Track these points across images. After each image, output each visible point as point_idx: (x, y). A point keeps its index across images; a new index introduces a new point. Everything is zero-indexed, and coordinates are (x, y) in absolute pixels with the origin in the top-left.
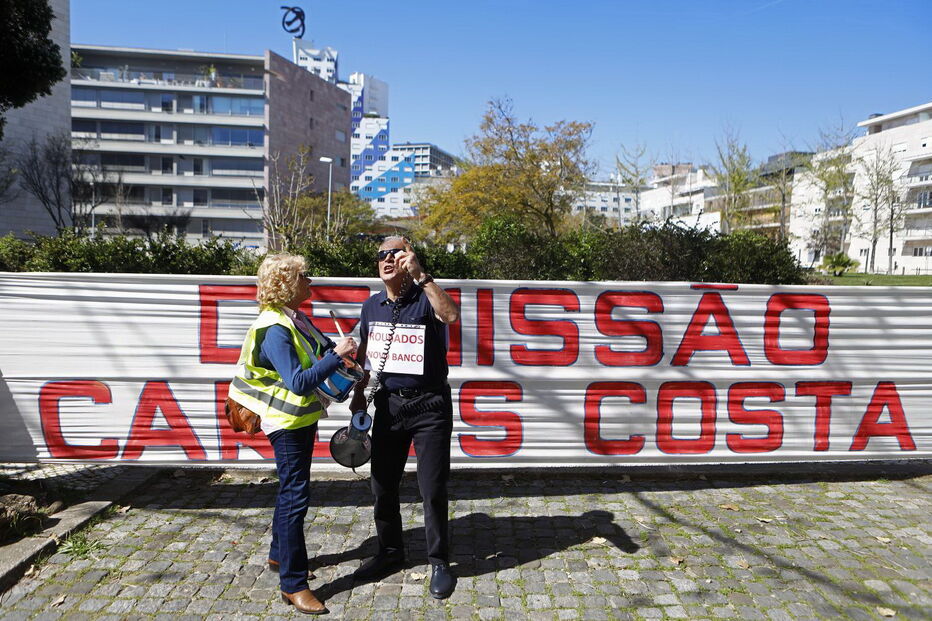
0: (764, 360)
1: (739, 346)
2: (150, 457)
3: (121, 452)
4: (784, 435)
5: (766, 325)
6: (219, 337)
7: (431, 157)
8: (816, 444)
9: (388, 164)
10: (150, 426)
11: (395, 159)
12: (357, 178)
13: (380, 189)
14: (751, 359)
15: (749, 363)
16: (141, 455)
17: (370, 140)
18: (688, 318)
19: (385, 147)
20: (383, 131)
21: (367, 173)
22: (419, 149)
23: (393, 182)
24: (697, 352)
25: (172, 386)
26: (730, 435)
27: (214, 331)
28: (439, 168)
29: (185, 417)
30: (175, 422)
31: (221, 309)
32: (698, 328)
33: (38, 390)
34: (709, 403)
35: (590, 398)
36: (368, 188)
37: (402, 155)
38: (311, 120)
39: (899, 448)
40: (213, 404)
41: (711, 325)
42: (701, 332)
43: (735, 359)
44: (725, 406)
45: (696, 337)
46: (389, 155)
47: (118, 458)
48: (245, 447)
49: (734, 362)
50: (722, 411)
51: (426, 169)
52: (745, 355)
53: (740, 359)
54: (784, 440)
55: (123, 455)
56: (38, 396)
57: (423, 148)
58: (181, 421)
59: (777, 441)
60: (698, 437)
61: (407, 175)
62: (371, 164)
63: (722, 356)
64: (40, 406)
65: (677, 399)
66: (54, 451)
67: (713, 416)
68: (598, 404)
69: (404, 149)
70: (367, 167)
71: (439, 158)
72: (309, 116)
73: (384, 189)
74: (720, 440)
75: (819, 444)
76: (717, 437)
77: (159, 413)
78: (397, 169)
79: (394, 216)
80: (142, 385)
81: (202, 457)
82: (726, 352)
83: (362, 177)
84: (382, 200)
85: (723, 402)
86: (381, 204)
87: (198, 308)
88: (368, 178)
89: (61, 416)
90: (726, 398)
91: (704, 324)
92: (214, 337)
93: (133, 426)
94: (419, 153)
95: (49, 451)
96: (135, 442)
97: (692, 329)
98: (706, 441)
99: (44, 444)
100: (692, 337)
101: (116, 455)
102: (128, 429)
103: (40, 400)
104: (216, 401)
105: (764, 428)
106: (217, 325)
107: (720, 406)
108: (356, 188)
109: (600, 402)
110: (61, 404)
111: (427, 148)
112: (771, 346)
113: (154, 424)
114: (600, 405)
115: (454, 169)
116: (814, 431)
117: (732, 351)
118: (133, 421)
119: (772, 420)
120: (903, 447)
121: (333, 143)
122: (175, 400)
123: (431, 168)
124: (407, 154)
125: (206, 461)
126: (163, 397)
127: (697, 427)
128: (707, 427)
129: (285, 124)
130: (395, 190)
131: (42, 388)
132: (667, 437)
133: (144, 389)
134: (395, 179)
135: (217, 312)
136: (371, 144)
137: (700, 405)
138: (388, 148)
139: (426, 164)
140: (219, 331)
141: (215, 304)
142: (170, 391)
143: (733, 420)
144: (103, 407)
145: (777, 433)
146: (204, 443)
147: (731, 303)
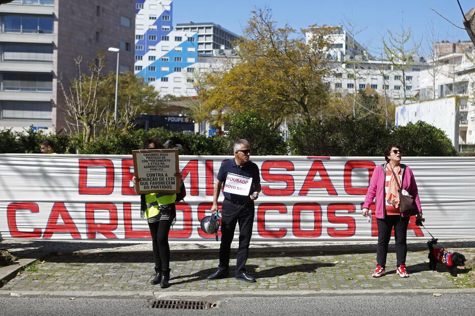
0: (344, 192)
1: (332, 186)
2: (56, 237)
3: (42, 235)
4: (356, 229)
5: (345, 176)
6: (87, 183)
7: (214, 36)
8: (372, 233)
9: (171, 44)
10: (56, 223)
11: (178, 39)
12: (140, 58)
13: (164, 69)
14: (338, 192)
15: (337, 194)
16: (51, 236)
17: (154, 21)
18: (306, 173)
19: (169, 27)
20: (166, 11)
21: (151, 53)
22: (202, 28)
23: (176, 61)
24: (311, 189)
25: (66, 205)
26: (329, 229)
27: (85, 180)
28: (223, 47)
29: (71, 219)
30: (67, 221)
31: (89, 170)
32: (312, 178)
33: (7, 206)
34: (318, 213)
35: (260, 210)
36: (152, 68)
37: (185, 35)
38: (98, 7)
39: (415, 235)
40: (85, 213)
41: (318, 176)
42: (313, 179)
43: (330, 192)
44: (326, 215)
45: (311, 182)
46: (172, 35)
47: (41, 238)
48: (98, 232)
49: (329, 194)
50: (325, 217)
51: (210, 48)
52: (335, 190)
53: (333, 192)
54: (356, 231)
55: (44, 236)
56: (6, 209)
57: (207, 28)
58: (70, 221)
59: (353, 231)
60: (313, 229)
61: (191, 55)
62: (154, 44)
63: (324, 191)
64: (8, 214)
65: (302, 211)
66: (13, 234)
67: (320, 219)
68: (264, 213)
69: (188, 28)
70: (150, 47)
71: (222, 38)
72: (96, 4)
73: (167, 69)
74: (324, 231)
75: (374, 233)
76: (323, 229)
77: (60, 217)
78: (181, 49)
79: (178, 95)
80: (52, 204)
81: (79, 237)
82: (325, 189)
83: (146, 57)
84: (165, 79)
85: (325, 212)
86: (164, 84)
87: (78, 169)
88: (151, 58)
89: (16, 218)
90: (326, 211)
91: (314, 176)
92: (85, 183)
93: (48, 223)
94: (202, 32)
95: (11, 234)
96: (49, 230)
97: (308, 178)
98: (317, 231)
99: (9, 231)
100: (308, 182)
101: (40, 236)
102: (46, 224)
103: (7, 211)
104: (86, 212)
105: (346, 225)
106: (87, 177)
107: (323, 214)
108: (140, 68)
109: (265, 212)
110: (16, 212)
111: (210, 28)
112: (348, 186)
113: (58, 222)
114: (265, 214)
115: (237, 48)
116: (371, 227)
117: (329, 189)
118: (49, 220)
119: (349, 222)
120: (417, 235)
121: (118, 28)
122: (67, 211)
123: (214, 48)
124: (191, 34)
125: (81, 239)
126: (62, 209)
127: (313, 224)
128: (317, 224)
129: (73, 13)
130: (178, 69)
131: (9, 205)
132: (298, 230)
133: (54, 206)
134: (178, 59)
135: (87, 171)
136: (154, 24)
137: (313, 214)
138: (172, 28)
139: (209, 43)
140: (88, 180)
141: (86, 167)
142: (65, 207)
143: (330, 221)
144: (35, 214)
145: (353, 228)
146: (80, 231)
147: (327, 166)
